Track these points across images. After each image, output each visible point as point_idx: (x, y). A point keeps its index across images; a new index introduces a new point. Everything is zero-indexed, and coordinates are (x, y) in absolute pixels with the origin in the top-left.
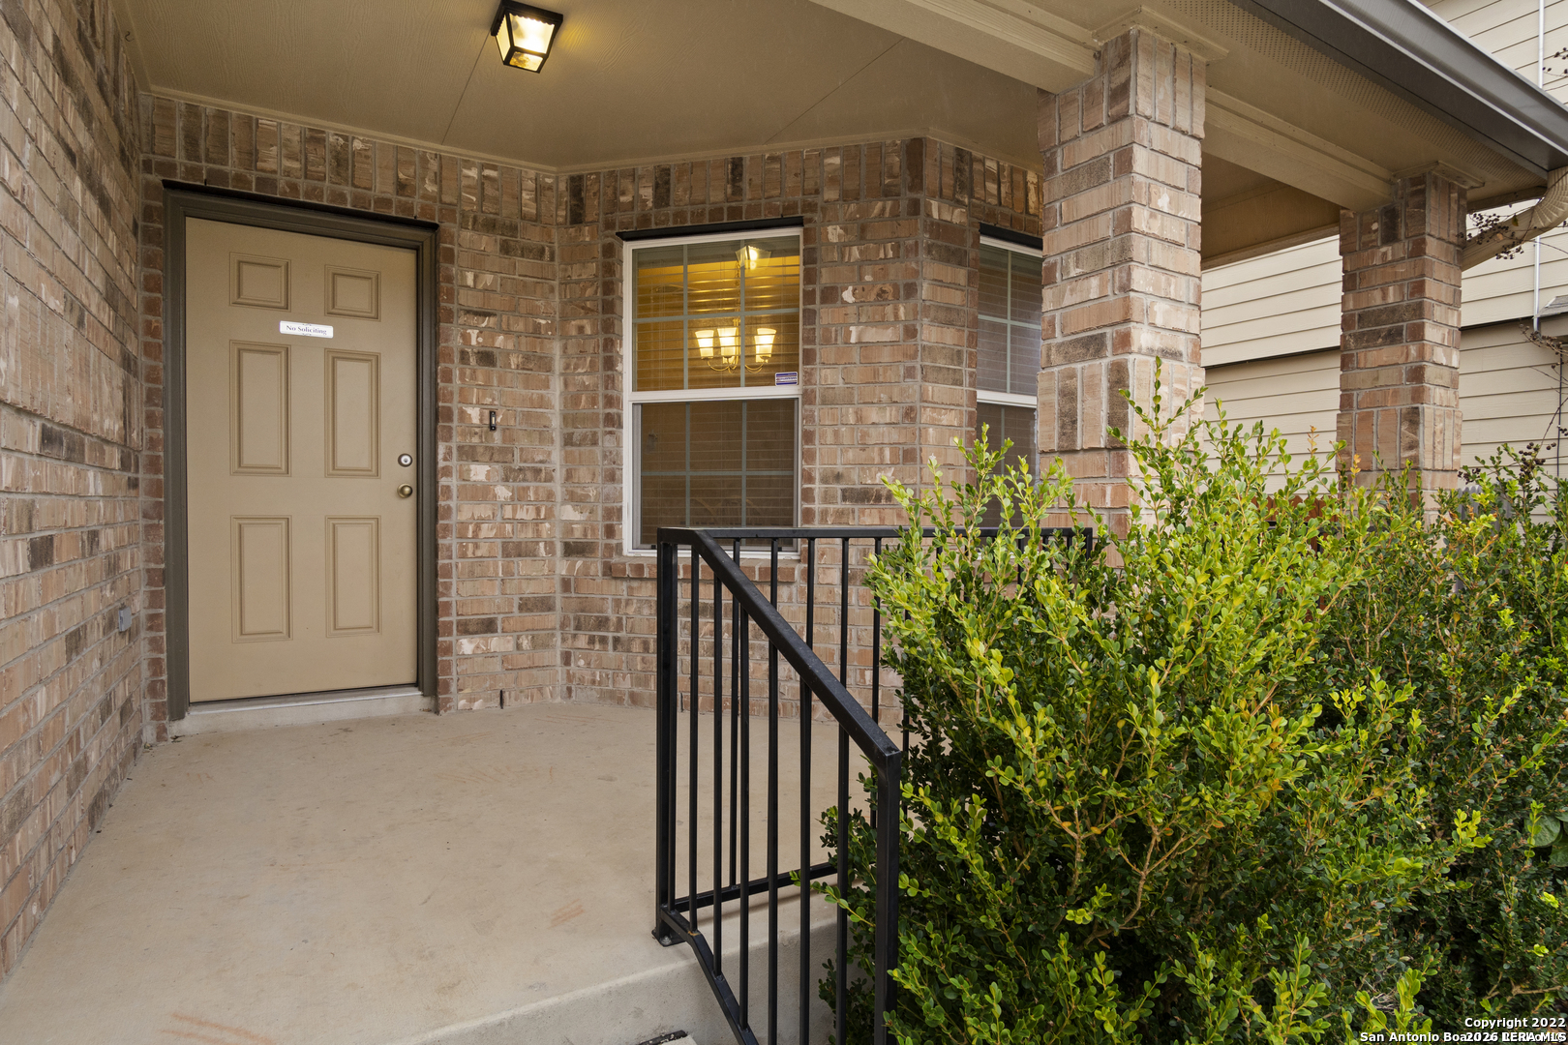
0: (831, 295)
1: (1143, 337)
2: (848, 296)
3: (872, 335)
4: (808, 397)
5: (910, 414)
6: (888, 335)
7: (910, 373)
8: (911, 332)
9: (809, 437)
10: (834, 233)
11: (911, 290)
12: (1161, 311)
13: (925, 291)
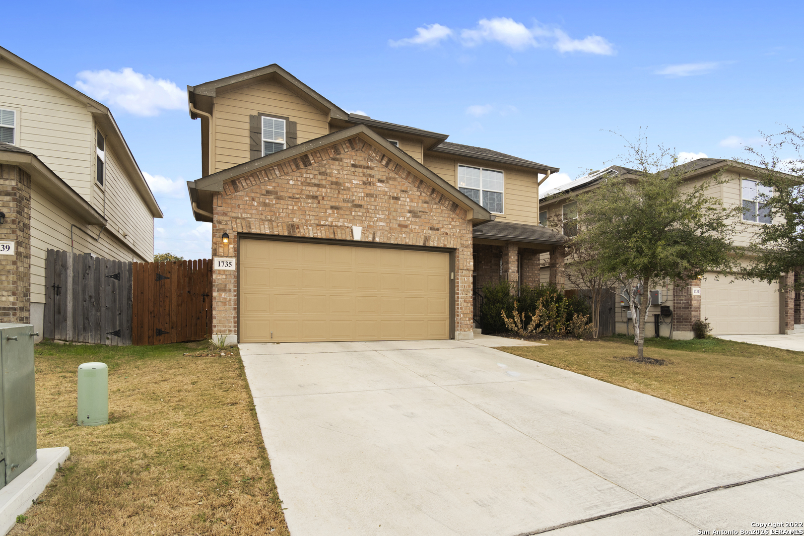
0: (481, 262)
1: (510, 271)
2: (483, 262)
3: (486, 267)
4: (478, 275)
5: (491, 277)
6: (488, 267)
7: (491, 272)
8: (491, 267)
9: (478, 280)
10: (481, 254)
11: (491, 262)
12: (512, 268)
13: (493, 261)
